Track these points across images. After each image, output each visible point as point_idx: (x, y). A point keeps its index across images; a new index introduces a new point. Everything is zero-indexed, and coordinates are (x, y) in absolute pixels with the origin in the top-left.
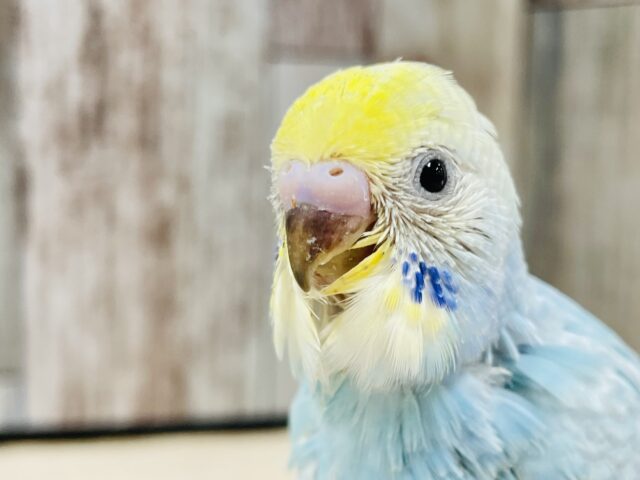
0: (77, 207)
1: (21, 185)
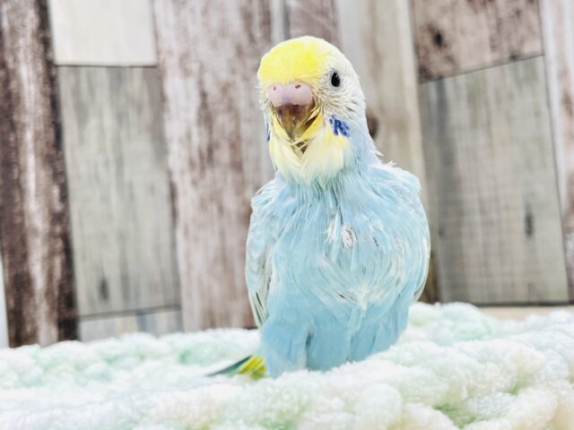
0: (203, 206)
1: (173, 195)
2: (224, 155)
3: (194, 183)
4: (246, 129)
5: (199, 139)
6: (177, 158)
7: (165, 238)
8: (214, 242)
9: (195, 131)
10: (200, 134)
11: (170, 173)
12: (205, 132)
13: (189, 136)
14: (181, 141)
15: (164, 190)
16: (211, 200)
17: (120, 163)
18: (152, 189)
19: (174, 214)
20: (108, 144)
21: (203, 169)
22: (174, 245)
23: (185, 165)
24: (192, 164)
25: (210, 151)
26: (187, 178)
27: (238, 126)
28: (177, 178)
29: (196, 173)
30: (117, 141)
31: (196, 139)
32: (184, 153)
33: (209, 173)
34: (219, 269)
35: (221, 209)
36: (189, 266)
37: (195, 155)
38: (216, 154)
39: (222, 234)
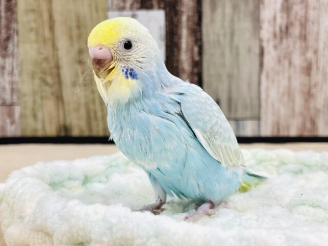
0: (279, 61)
1: (262, 54)
2: (296, 30)
3: (275, 47)
4: (312, 14)
5: (281, 21)
6: (266, 32)
7: (255, 79)
8: (284, 83)
9: (279, 15)
10: (282, 18)
11: (261, 40)
12: (285, 16)
13: (275, 18)
14: (269, 22)
15: (257, 50)
16: (285, 57)
17: (232, 34)
18: (249, 50)
19: (261, 65)
20: (227, 24)
21: (281, 39)
22: (259, 84)
23: (271, 36)
24: (275, 35)
25: (287, 28)
26: (271, 44)
27: (306, 12)
28: (265, 44)
29: (278, 41)
30: (232, 21)
31: (279, 21)
32: (271, 29)
33: (285, 41)
34: (286, 99)
35: (290, 63)
36: (268, 96)
37: (278, 29)
38: (291, 30)
39: (290, 79)
